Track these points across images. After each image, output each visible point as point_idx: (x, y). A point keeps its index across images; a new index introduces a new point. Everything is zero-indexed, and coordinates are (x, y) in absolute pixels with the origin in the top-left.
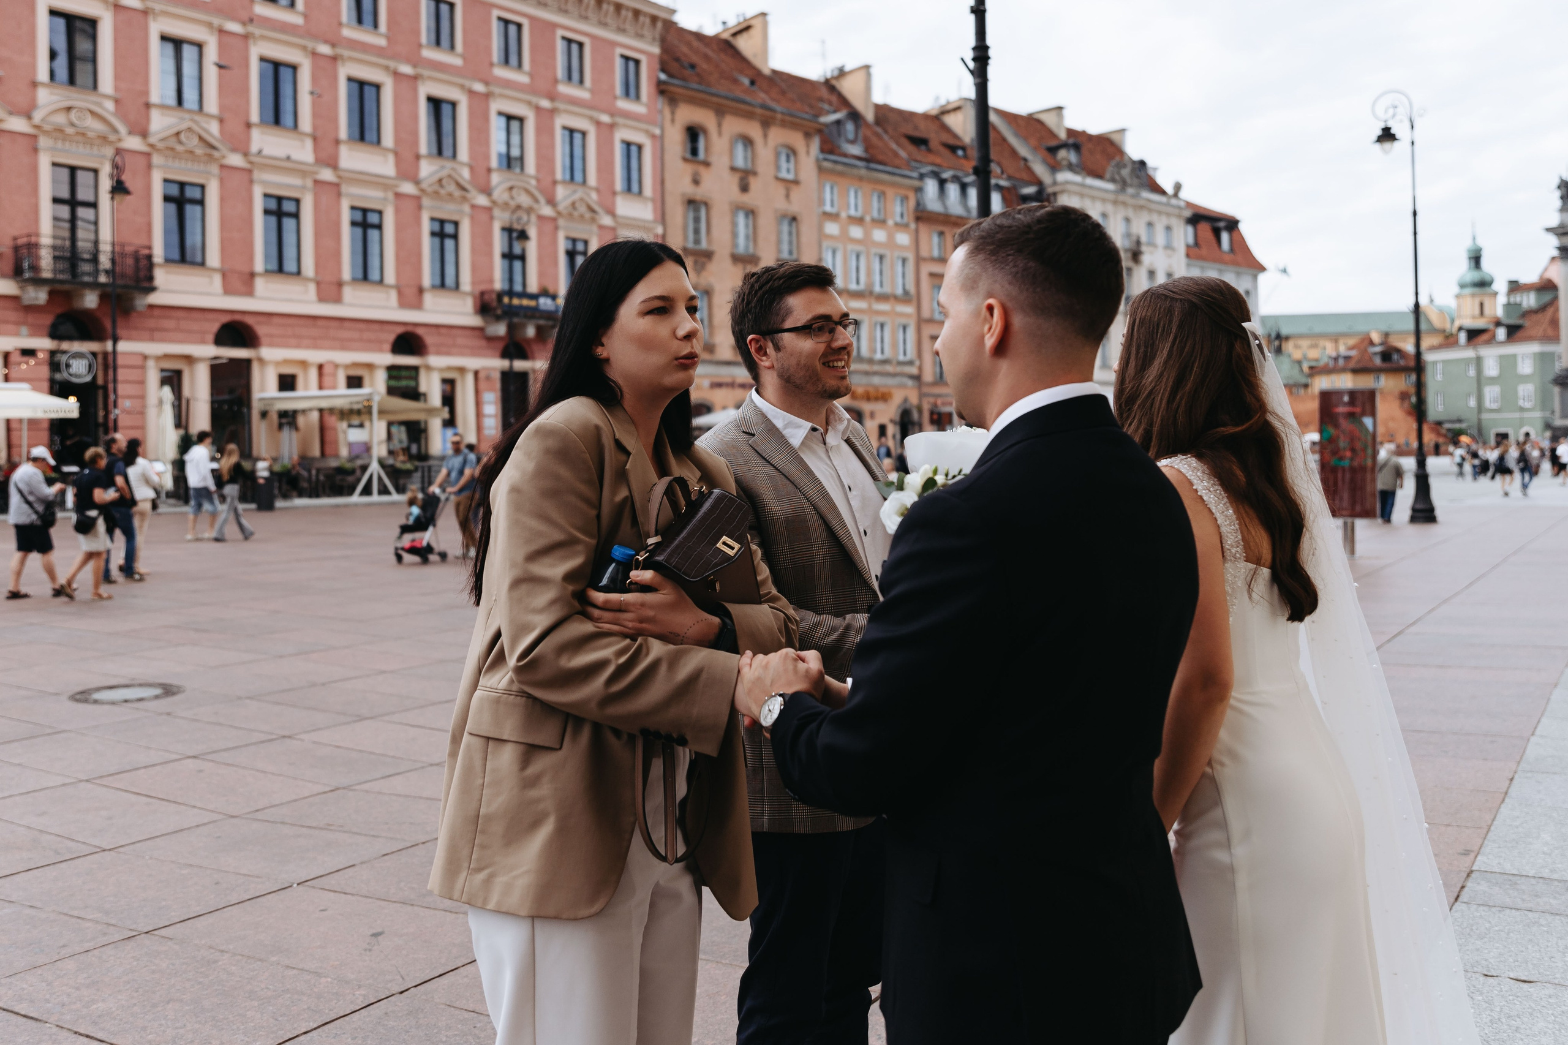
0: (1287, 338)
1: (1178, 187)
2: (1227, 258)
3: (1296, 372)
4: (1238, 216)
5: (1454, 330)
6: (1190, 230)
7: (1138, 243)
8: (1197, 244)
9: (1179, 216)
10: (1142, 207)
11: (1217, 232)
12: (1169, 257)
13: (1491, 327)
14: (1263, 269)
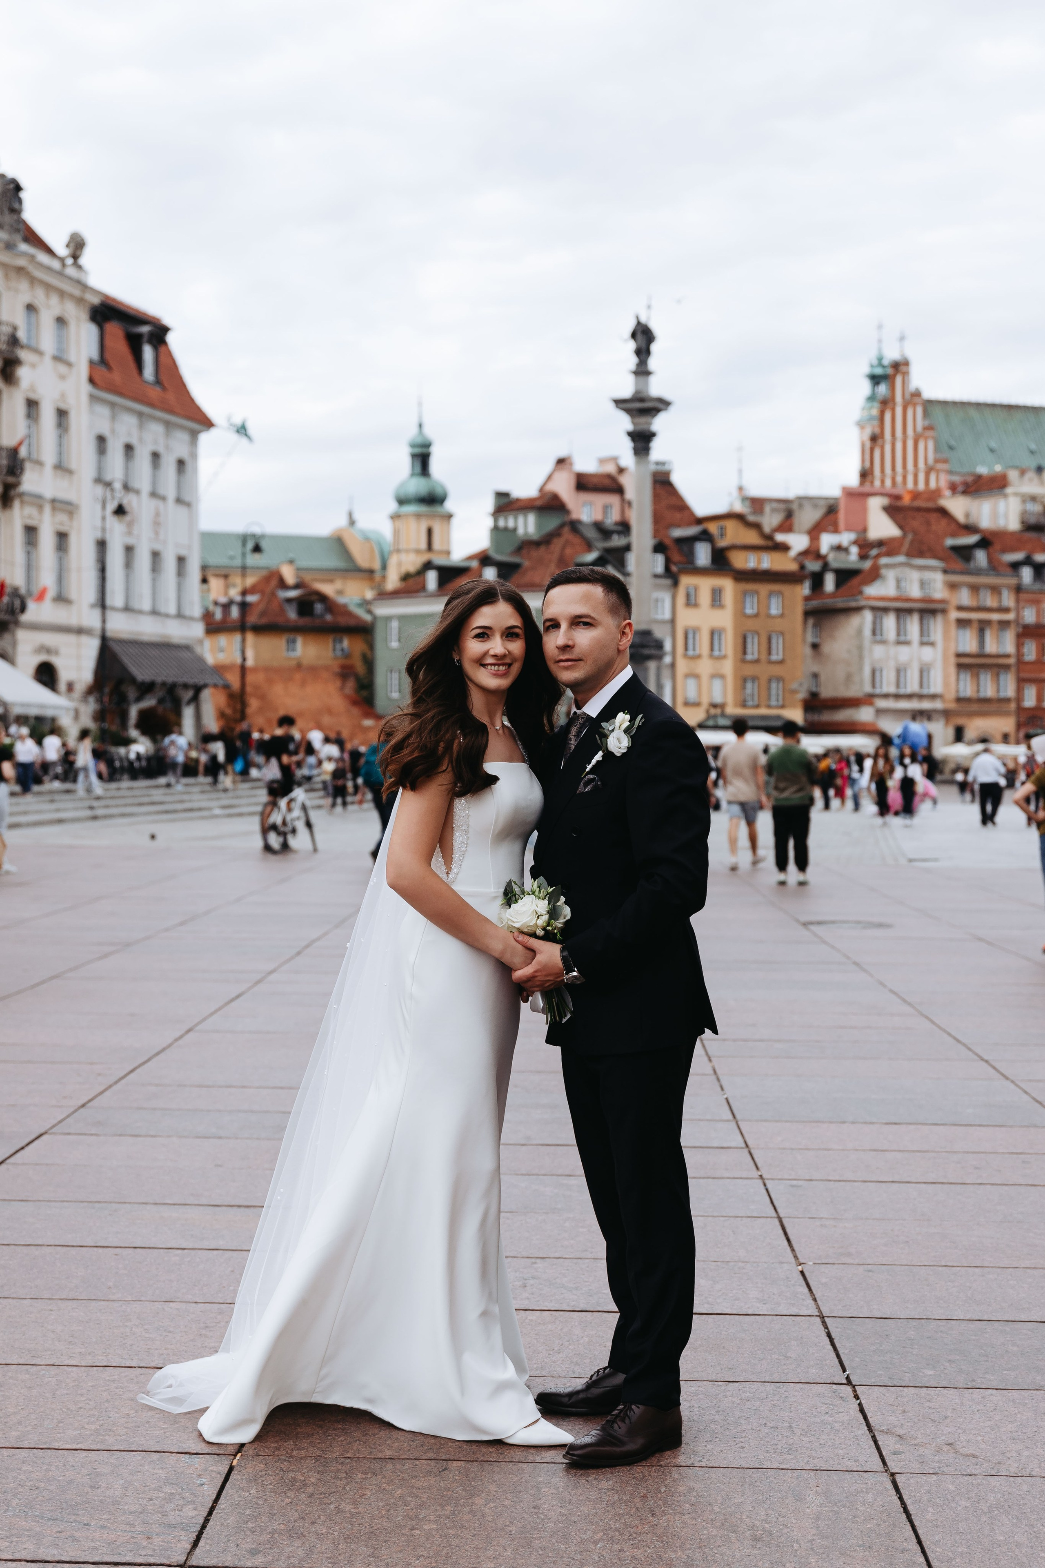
1: (77, 245)
2: (155, 393)
4: (166, 321)
5: (415, 566)
6: (94, 332)
7: (14, 341)
8: (104, 361)
9: (80, 301)
10: (20, 270)
11: (135, 344)
12: (62, 377)
13: (475, 564)
14: (208, 424)
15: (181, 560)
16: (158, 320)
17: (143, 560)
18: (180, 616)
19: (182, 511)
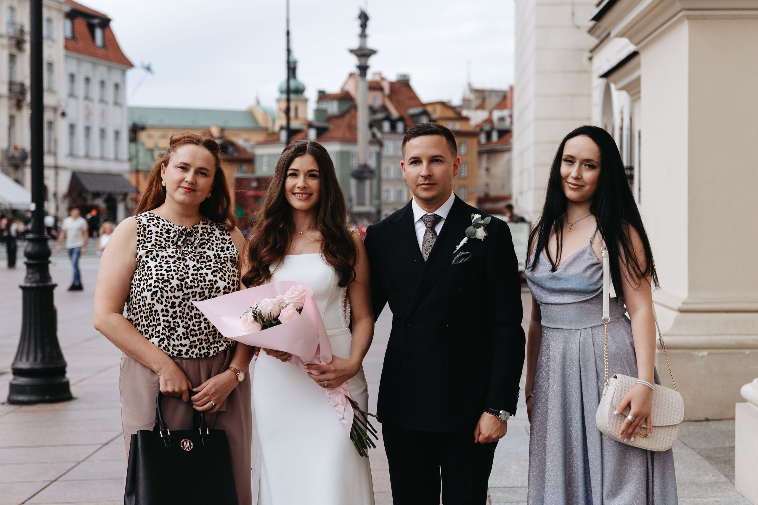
0: (143, 128)
2: (101, 52)
3: (148, 159)
5: (277, 128)
6: (68, 23)
7: (22, 31)
8: (74, 37)
9: (59, 10)
11: (91, 28)
12: (50, 47)
13: (304, 128)
14: (130, 65)
15: (117, 133)
16: (105, 15)
17: (95, 134)
18: (117, 159)
19: (117, 109)
